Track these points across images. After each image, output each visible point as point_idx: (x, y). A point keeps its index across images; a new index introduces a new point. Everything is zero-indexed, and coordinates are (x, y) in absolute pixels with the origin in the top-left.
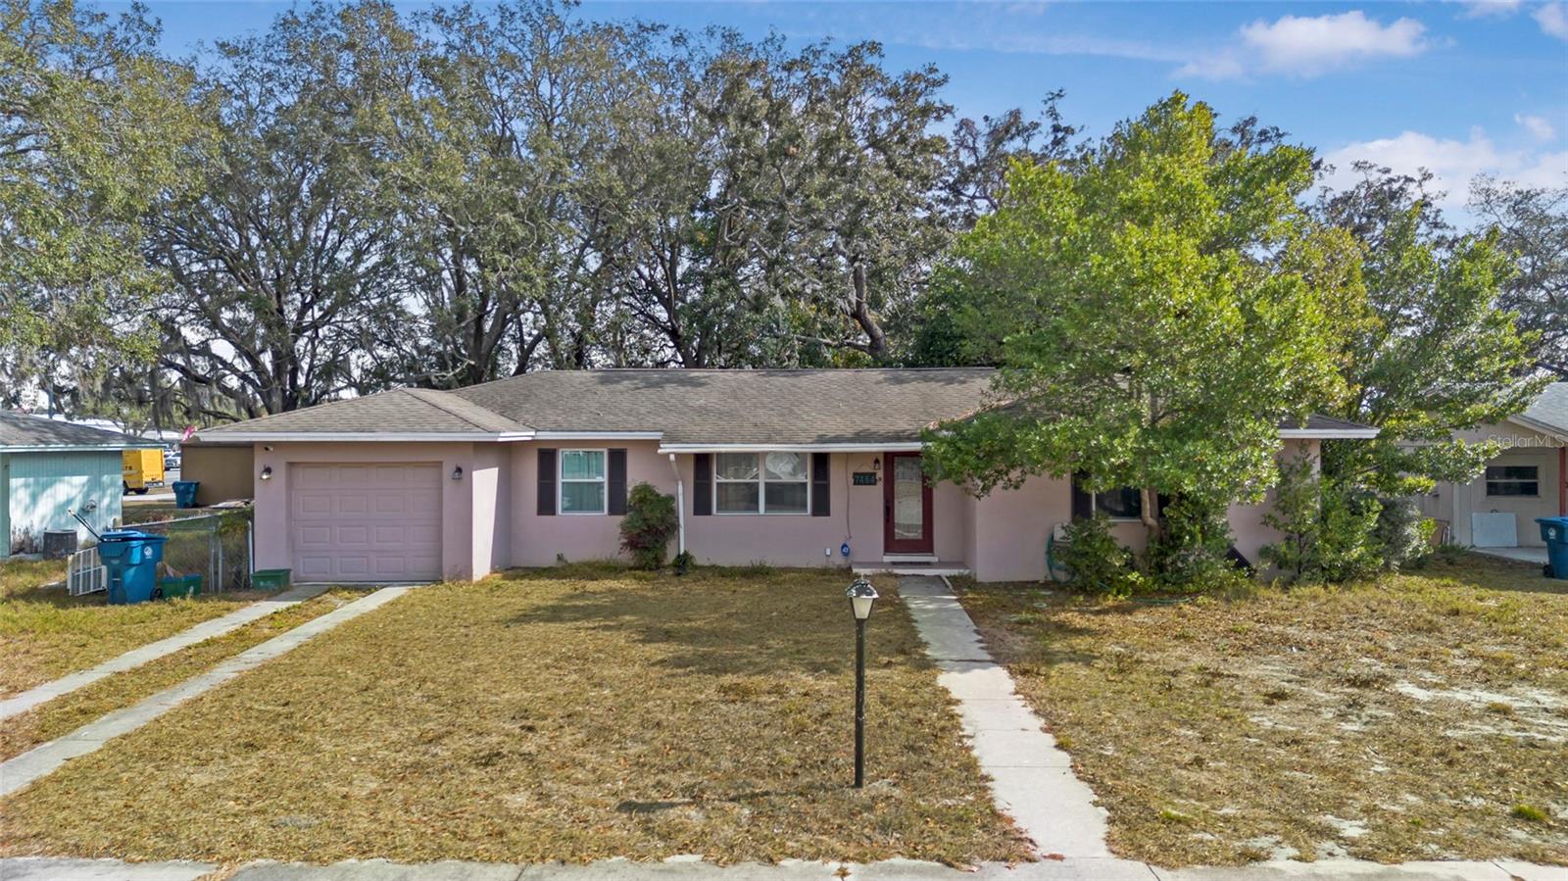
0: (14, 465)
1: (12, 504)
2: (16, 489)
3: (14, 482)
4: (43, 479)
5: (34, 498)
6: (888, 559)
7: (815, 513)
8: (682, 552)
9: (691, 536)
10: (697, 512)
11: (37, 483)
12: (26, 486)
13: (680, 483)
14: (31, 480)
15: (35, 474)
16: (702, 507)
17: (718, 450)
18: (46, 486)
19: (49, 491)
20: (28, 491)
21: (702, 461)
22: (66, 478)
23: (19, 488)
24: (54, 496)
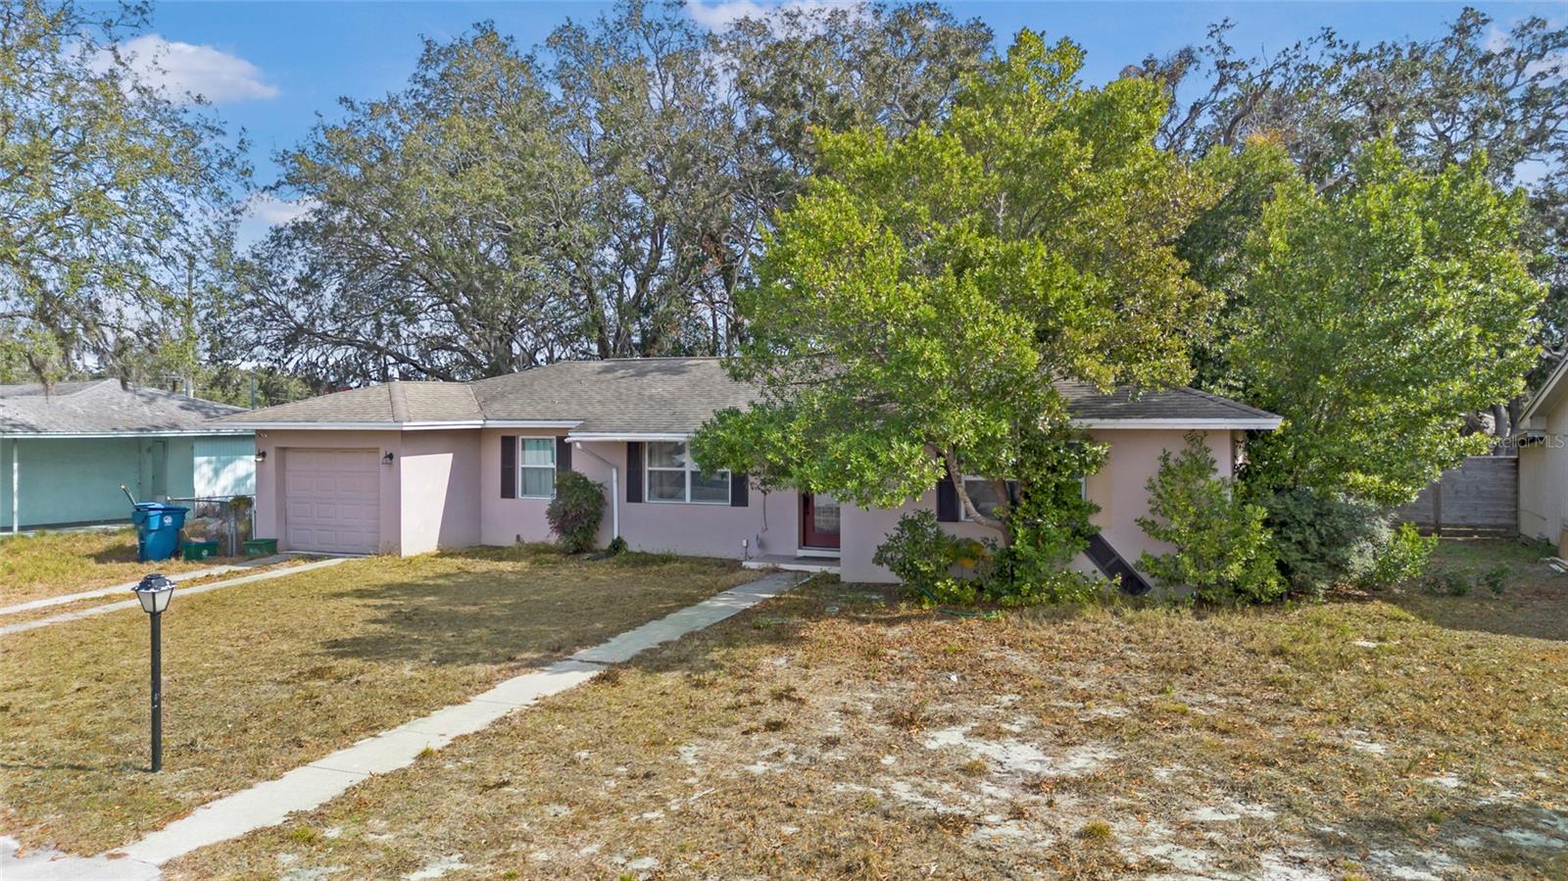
0: (197, 446)
1: (196, 477)
2: (200, 465)
3: (198, 460)
4: (223, 458)
5: (217, 472)
6: (801, 553)
7: (733, 504)
8: (615, 537)
9: (621, 521)
10: (630, 499)
11: (219, 460)
12: (209, 462)
13: (614, 471)
14: (214, 458)
15: (218, 454)
16: (634, 494)
17: (650, 439)
18: (226, 464)
19: (229, 467)
20: (212, 466)
21: (634, 448)
22: (246, 457)
23: (203, 466)
24: (234, 471)
